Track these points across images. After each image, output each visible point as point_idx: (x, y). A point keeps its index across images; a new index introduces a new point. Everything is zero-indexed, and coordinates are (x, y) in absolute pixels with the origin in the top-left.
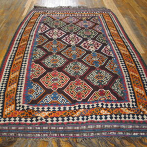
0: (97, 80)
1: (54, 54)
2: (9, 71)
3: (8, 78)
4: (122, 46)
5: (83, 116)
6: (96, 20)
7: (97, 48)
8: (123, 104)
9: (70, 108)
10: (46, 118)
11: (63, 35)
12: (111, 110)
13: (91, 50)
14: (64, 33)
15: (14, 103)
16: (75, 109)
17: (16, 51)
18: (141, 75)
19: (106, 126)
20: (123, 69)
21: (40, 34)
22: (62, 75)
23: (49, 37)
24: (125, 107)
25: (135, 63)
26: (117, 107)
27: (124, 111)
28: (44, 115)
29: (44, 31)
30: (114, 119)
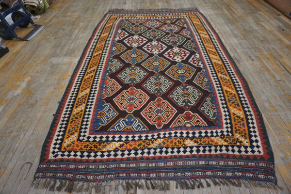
0: (182, 99)
1: (133, 66)
2: (78, 89)
3: (76, 97)
4: (214, 54)
5: (161, 148)
6: (182, 23)
7: (183, 58)
8: (214, 131)
9: (147, 136)
10: (116, 150)
11: (145, 42)
12: (198, 140)
13: (177, 61)
14: (145, 40)
15: (78, 131)
16: (153, 138)
17: (89, 62)
18: (237, 91)
19: (190, 163)
20: (214, 83)
21: (117, 42)
22: (141, 92)
23: (128, 44)
24: (217, 136)
25: (230, 75)
26: (206, 136)
27: (215, 141)
28: (114, 147)
29: (122, 38)
30: (201, 153)
